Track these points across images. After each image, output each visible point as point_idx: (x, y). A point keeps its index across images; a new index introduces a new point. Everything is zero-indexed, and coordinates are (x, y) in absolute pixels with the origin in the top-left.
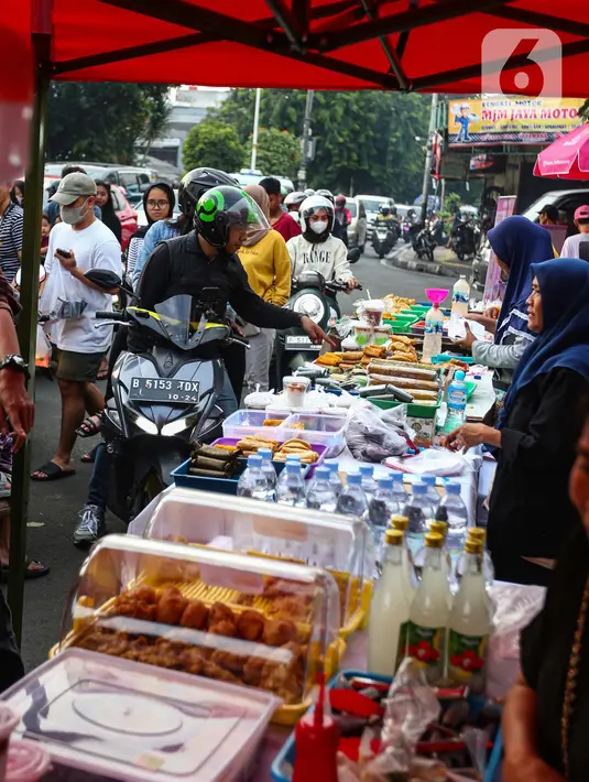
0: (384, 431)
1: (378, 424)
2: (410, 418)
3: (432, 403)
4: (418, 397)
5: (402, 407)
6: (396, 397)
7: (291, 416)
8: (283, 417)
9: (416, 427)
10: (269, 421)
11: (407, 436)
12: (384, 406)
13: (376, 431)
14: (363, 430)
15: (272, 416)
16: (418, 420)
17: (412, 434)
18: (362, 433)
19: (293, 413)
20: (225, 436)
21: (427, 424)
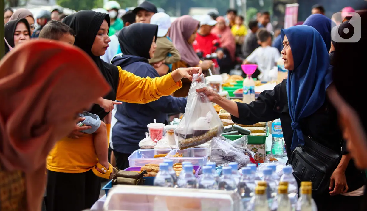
0: (236, 153)
1: (231, 148)
2: (250, 145)
3: (263, 134)
4: (254, 132)
5: (244, 138)
6: (239, 132)
7: (172, 151)
8: (166, 152)
9: (254, 150)
10: (158, 155)
11: (250, 155)
12: (233, 139)
13: (230, 153)
14: (221, 154)
15: (159, 152)
16: (255, 146)
17: (253, 154)
18: (220, 156)
19: (173, 149)
20: (131, 167)
21: (261, 148)
